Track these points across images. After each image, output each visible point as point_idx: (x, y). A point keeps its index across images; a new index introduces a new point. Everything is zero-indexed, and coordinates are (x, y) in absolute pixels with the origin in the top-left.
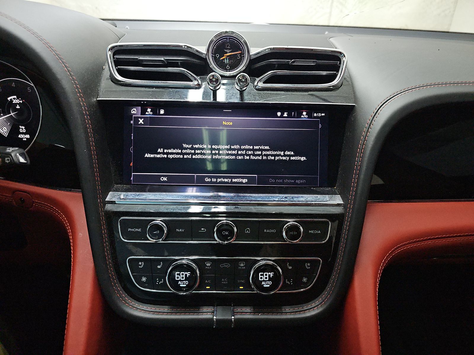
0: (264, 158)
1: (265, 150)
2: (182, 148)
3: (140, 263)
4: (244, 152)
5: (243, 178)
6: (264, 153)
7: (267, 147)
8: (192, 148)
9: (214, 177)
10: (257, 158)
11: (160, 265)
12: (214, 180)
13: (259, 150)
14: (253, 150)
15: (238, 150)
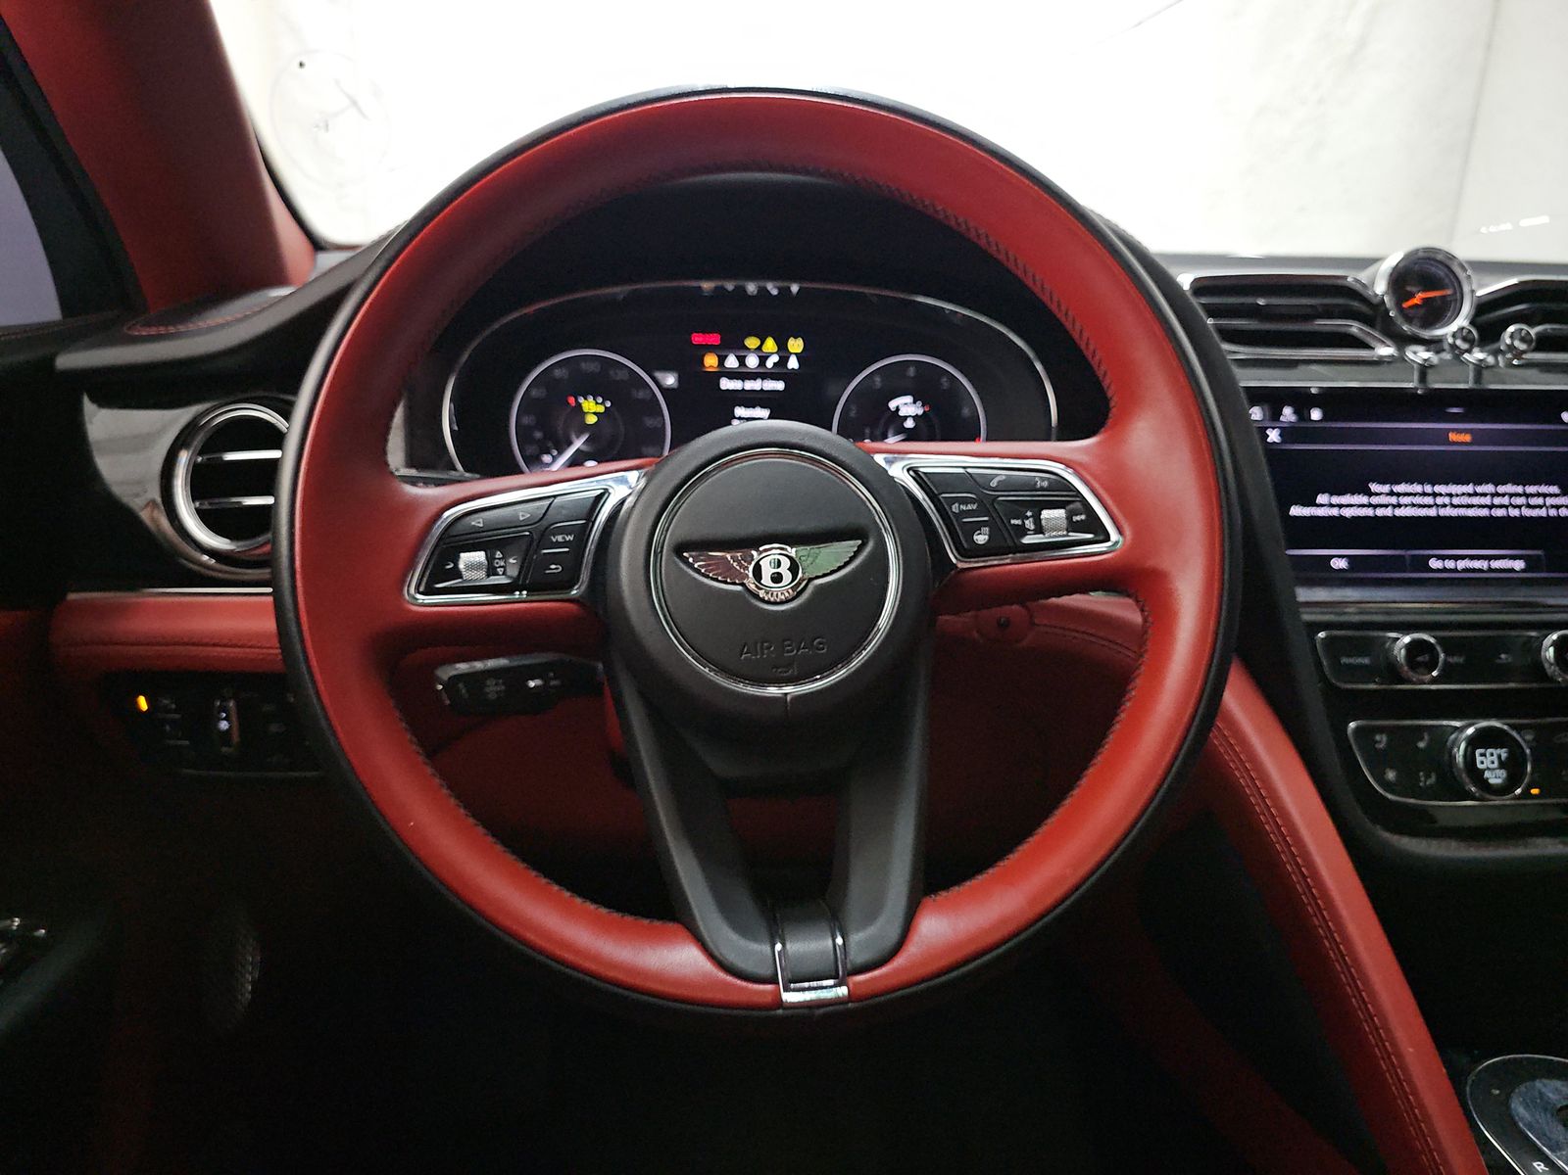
0: (1553, 512)
1: (1551, 495)
2: (1370, 494)
3: (1378, 738)
4: (1505, 501)
5: (1513, 558)
6: (1550, 501)
7: (1554, 489)
8: (1392, 493)
9: (1450, 557)
10: (1535, 513)
11: (1422, 739)
12: (1450, 564)
13: (1538, 495)
14: (1527, 496)
15: (1493, 495)
